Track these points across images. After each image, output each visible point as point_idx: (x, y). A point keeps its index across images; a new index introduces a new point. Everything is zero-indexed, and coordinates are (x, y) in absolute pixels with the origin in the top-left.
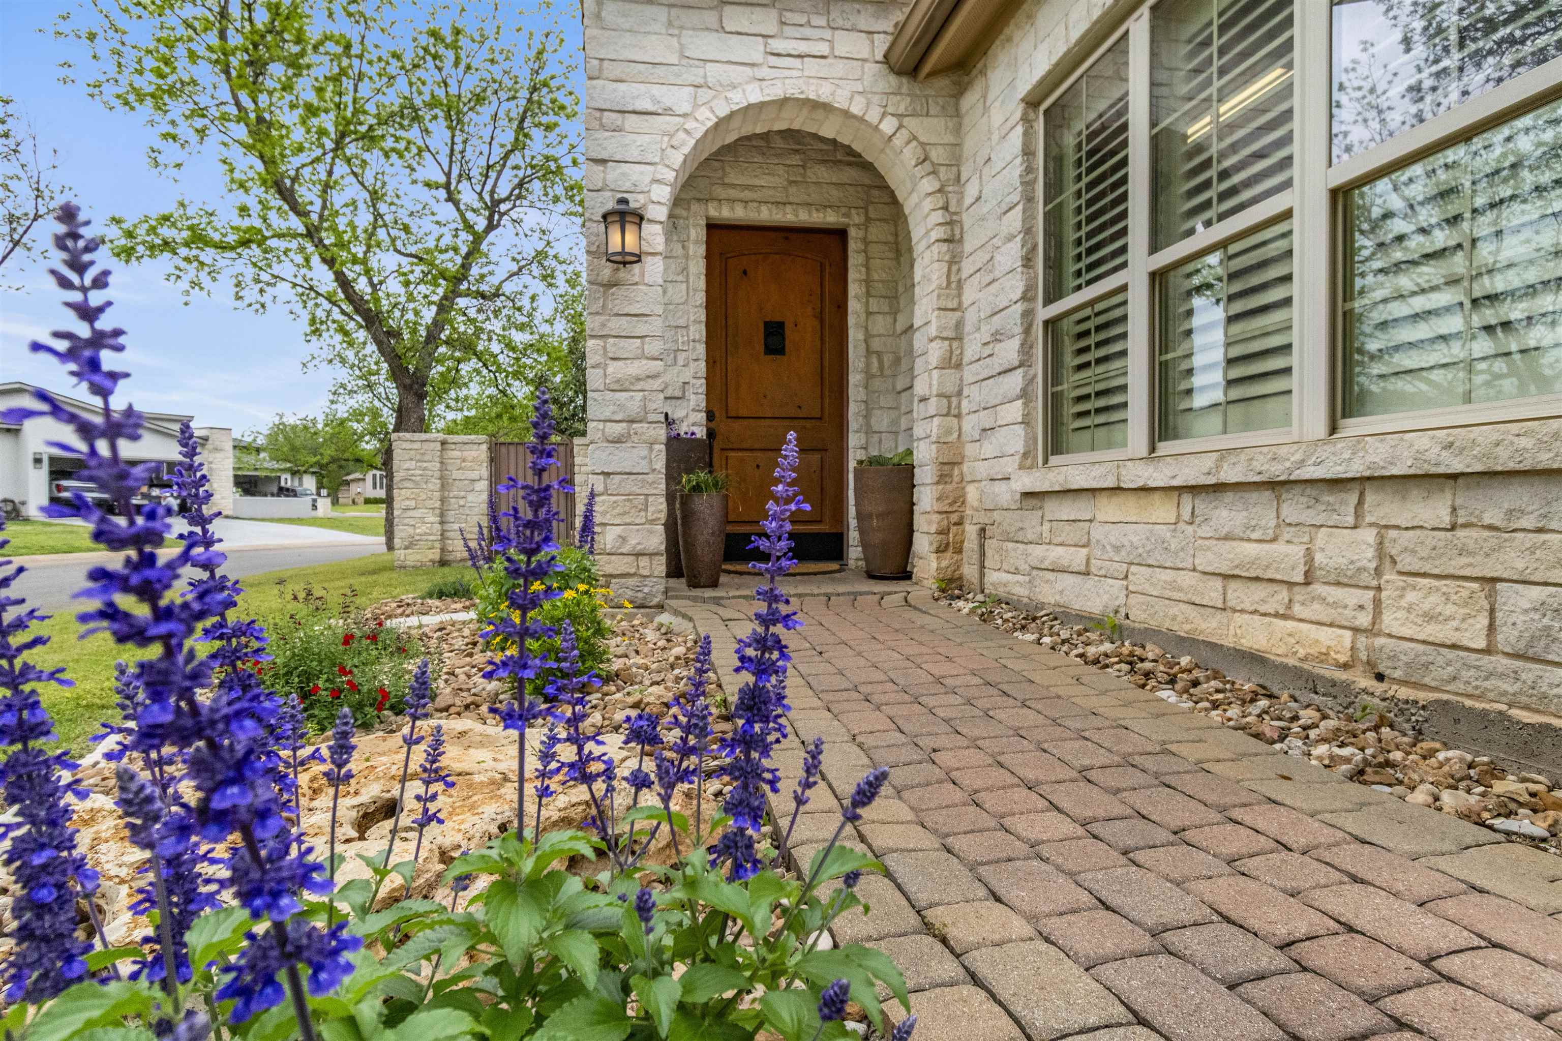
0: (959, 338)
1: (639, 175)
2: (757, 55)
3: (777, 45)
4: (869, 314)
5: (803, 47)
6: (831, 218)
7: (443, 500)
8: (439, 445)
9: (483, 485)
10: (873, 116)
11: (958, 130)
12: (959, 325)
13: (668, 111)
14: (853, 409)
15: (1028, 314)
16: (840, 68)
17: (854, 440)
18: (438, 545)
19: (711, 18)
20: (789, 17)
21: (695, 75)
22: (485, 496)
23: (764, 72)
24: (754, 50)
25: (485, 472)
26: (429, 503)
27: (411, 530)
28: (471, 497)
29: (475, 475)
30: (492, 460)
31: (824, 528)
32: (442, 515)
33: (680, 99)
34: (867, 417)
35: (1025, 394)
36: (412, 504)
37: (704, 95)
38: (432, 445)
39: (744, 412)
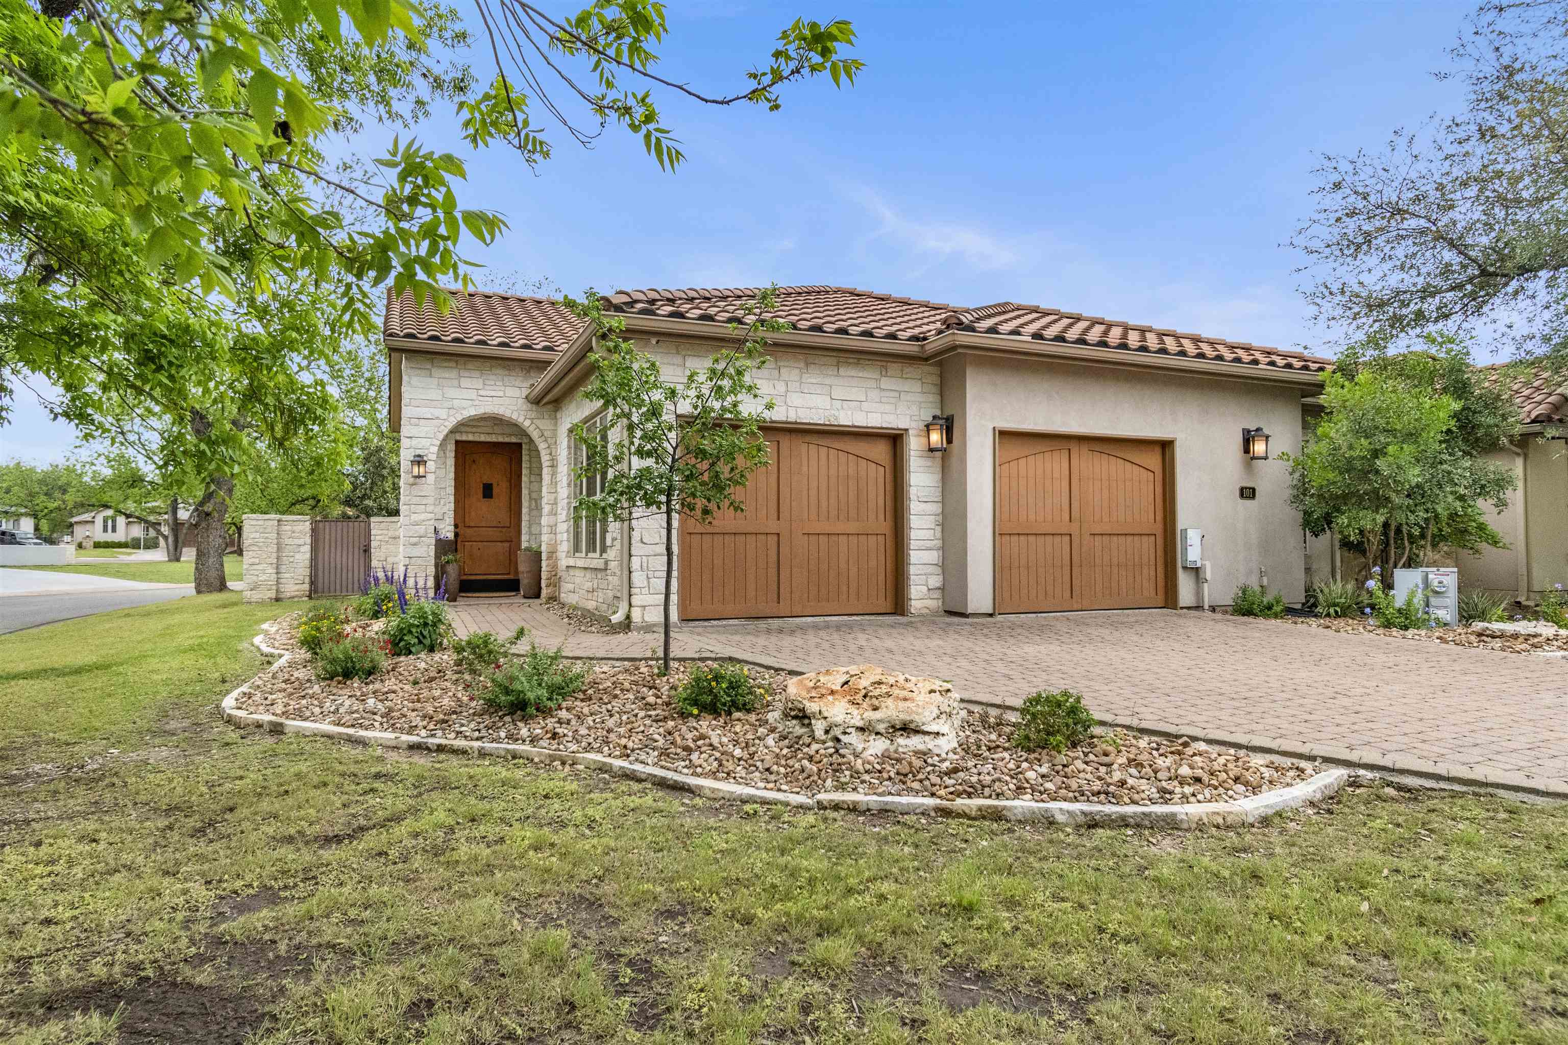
0: (556, 504)
1: (425, 443)
2: (474, 397)
3: (482, 393)
4: (531, 482)
5: (493, 394)
6: (514, 440)
7: (278, 558)
8: (276, 523)
9: (307, 548)
10: (521, 420)
11: (556, 424)
12: (556, 499)
13: (437, 418)
14: (524, 524)
15: (569, 503)
16: (508, 401)
17: (524, 538)
18: (274, 587)
19: (456, 383)
20: (487, 382)
21: (447, 404)
22: (308, 556)
23: (477, 403)
24: (473, 394)
25: (309, 541)
26: (269, 561)
27: (255, 578)
28: (298, 556)
29: (301, 542)
30: (313, 530)
31: (511, 577)
32: (277, 568)
33: (443, 414)
34: (529, 528)
35: (568, 531)
36: (257, 561)
37: (452, 412)
38: (271, 523)
39: (472, 524)
